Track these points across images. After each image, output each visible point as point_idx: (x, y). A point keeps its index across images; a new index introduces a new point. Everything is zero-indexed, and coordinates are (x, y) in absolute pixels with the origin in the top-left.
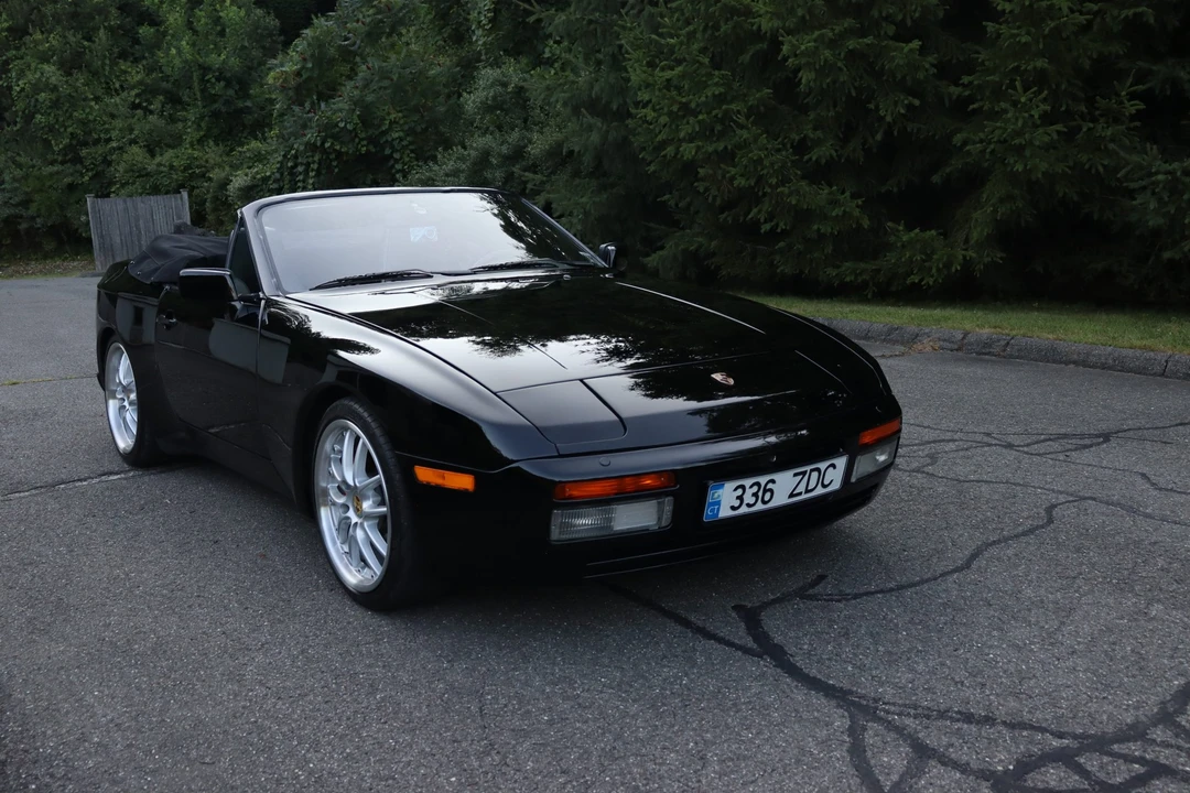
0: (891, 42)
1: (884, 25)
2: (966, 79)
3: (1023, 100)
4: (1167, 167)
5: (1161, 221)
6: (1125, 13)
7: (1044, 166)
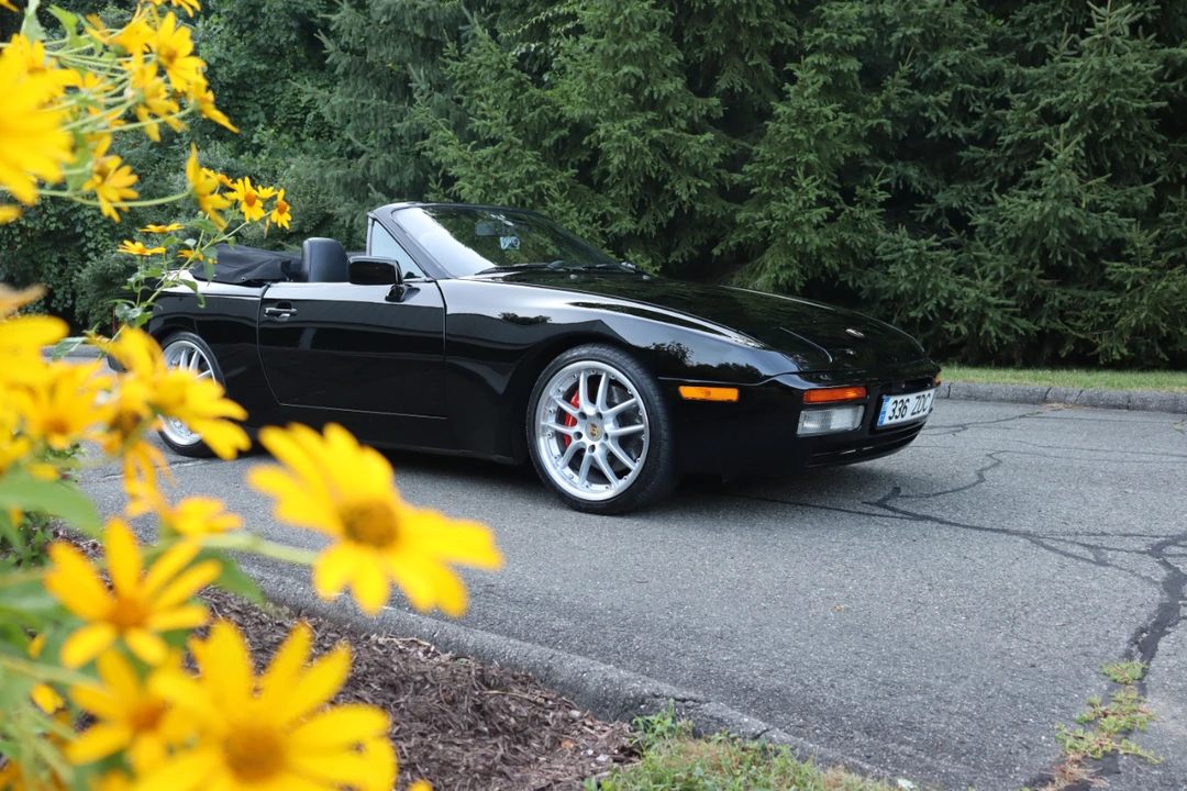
0: (685, 134)
1: (677, 119)
2: (747, 168)
3: (804, 185)
4: (915, 243)
5: (909, 286)
6: (870, 122)
7: (817, 240)
